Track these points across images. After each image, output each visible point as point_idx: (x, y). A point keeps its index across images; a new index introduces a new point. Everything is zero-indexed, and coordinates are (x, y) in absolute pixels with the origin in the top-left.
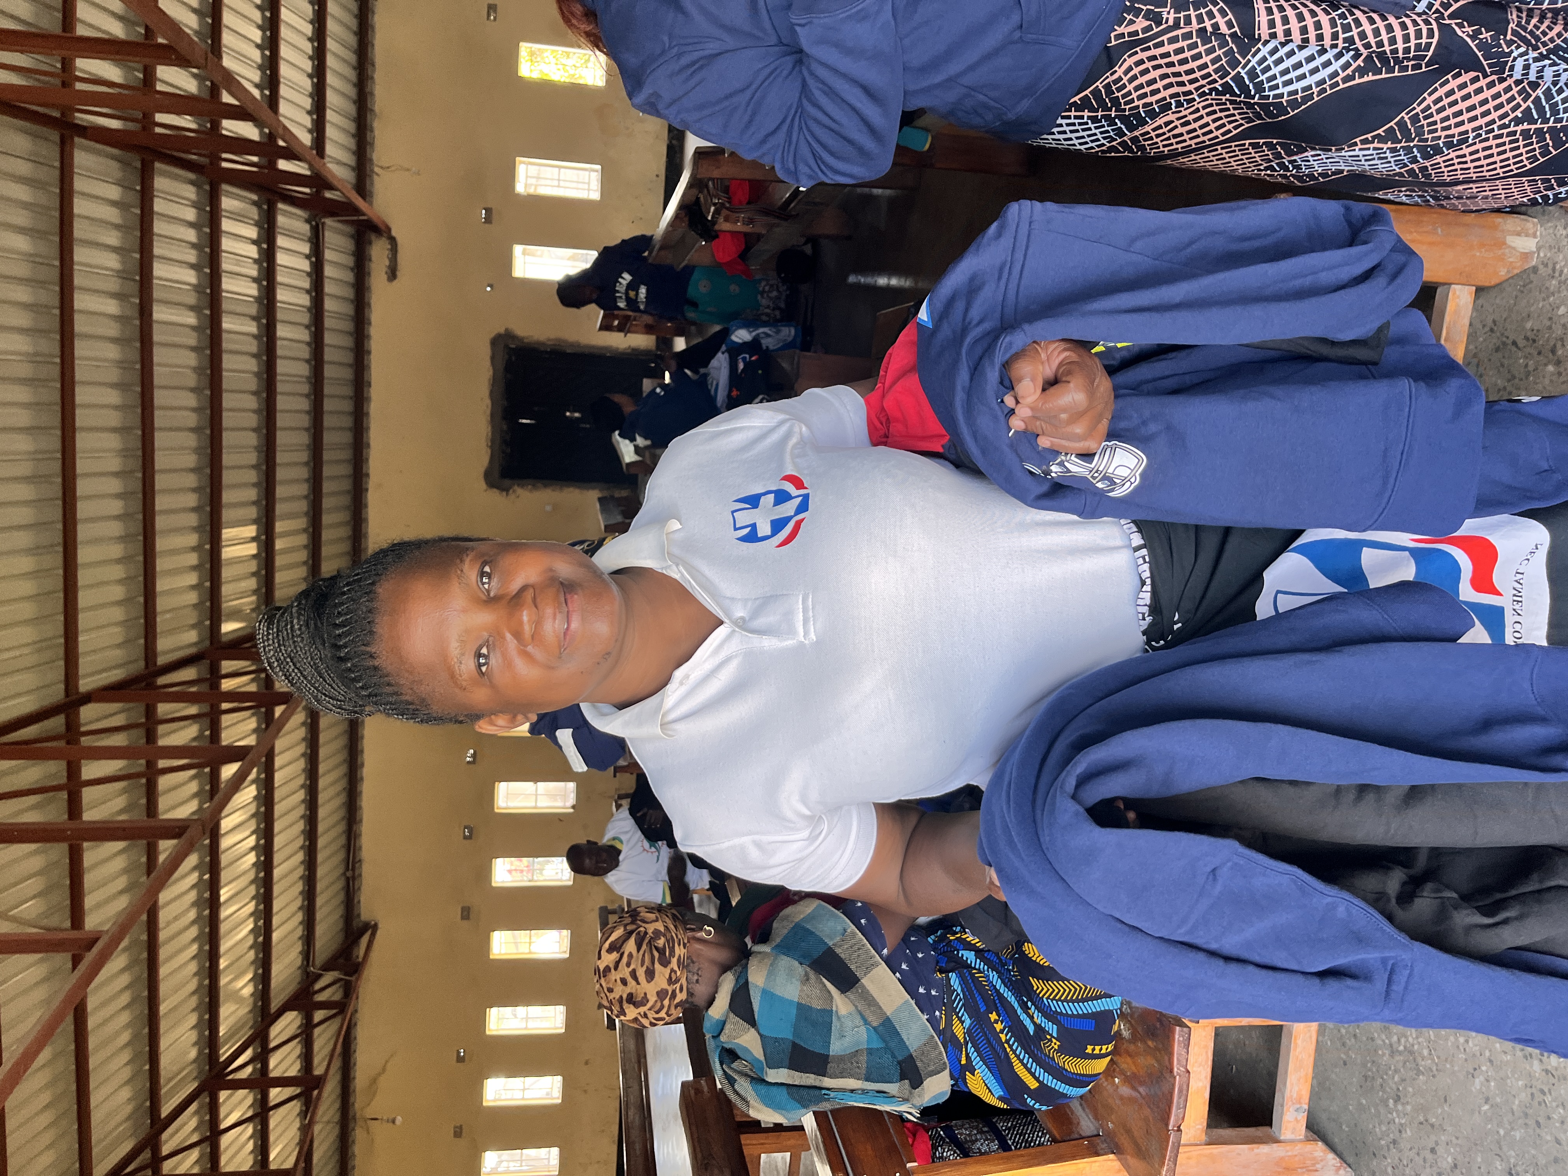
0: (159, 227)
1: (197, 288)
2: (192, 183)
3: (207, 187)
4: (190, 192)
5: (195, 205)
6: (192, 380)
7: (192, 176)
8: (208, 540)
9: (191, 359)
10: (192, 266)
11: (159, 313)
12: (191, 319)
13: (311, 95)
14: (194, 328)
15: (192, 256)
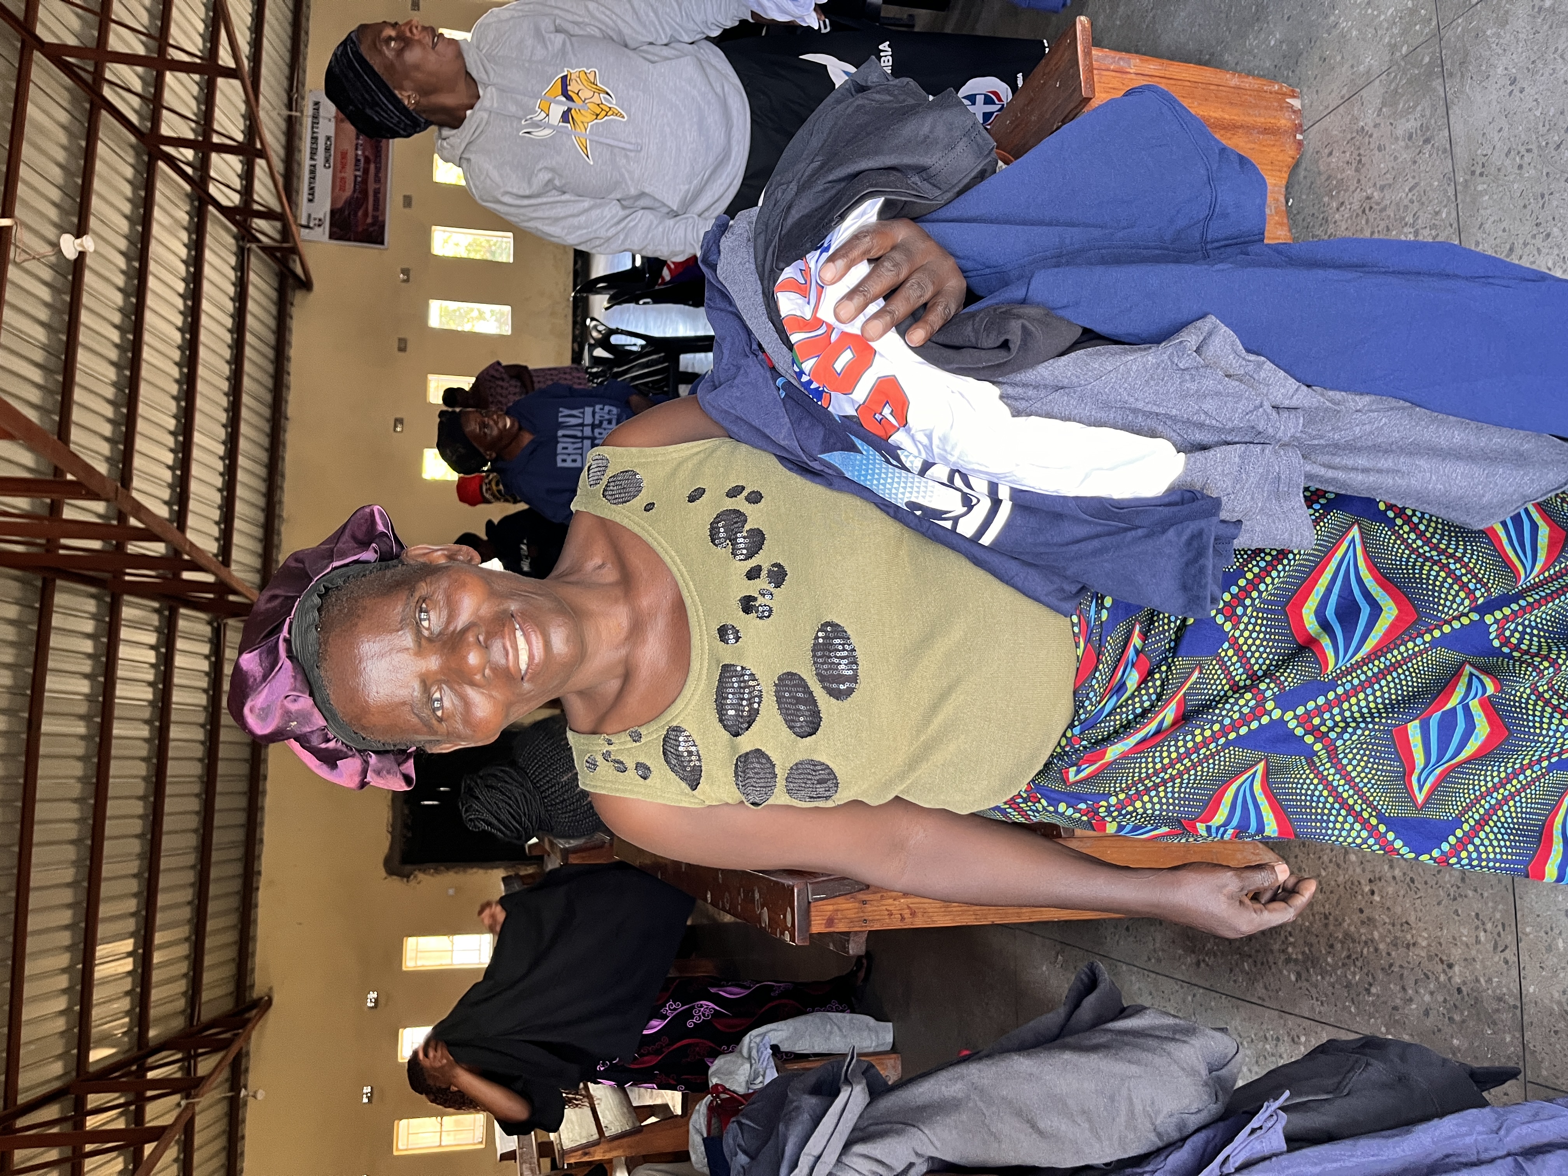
0: (55, 641)
1: (89, 698)
2: (92, 596)
3: (108, 599)
4: (91, 606)
5: (94, 617)
6: (76, 790)
7: (93, 590)
8: (81, 958)
9: (77, 769)
10: (86, 676)
11: (47, 726)
12: (81, 729)
13: (220, 507)
14: (82, 737)
15: (87, 667)
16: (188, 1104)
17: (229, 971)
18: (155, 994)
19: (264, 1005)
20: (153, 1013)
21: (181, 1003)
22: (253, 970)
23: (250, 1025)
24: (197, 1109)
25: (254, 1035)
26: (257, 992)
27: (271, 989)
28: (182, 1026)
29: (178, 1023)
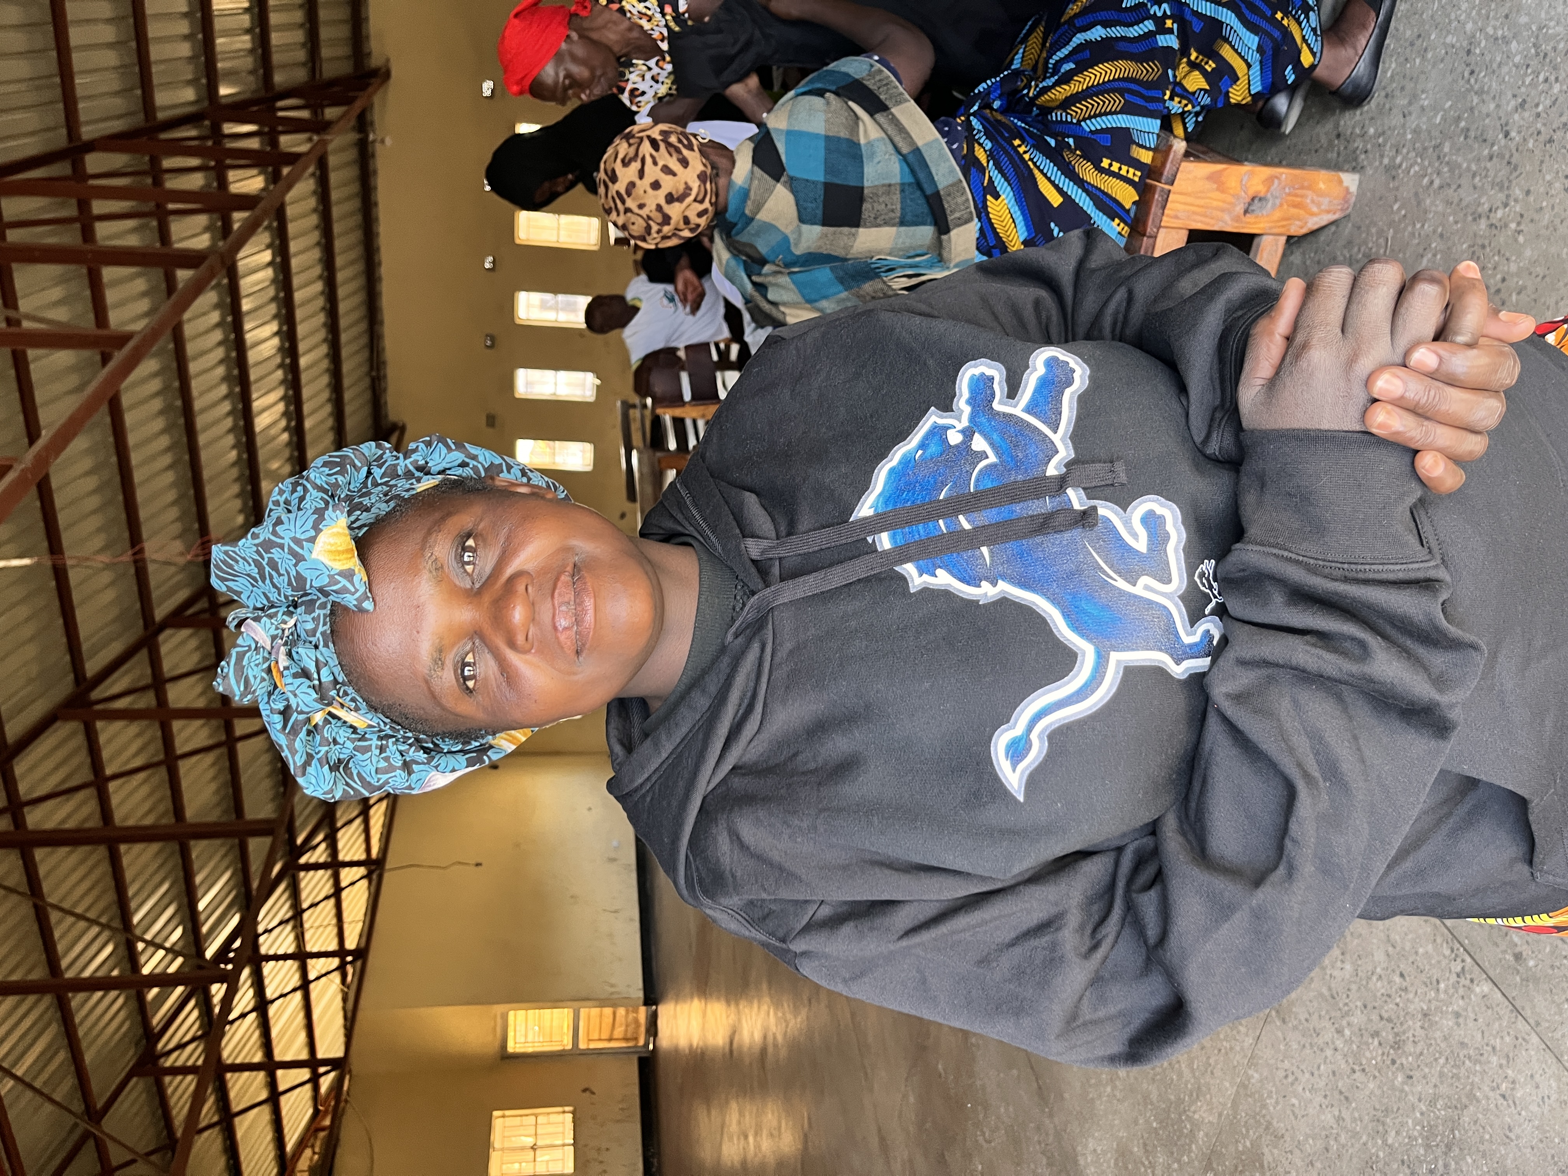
16: (319, 141)
17: (344, 31)
18: (275, 38)
19: (382, 75)
20: (277, 58)
21: (301, 55)
22: (368, 37)
23: (370, 89)
24: (331, 147)
25: (377, 100)
26: (375, 62)
27: (388, 60)
28: (306, 79)
29: (300, 75)
